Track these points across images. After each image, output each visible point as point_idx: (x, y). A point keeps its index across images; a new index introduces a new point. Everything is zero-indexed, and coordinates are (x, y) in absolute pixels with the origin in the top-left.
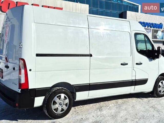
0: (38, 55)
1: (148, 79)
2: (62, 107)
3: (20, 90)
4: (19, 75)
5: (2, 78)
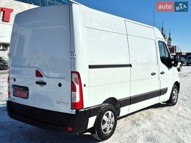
0: (90, 67)
1: (167, 88)
2: (110, 126)
3: (75, 110)
4: (72, 92)
5: (27, 98)
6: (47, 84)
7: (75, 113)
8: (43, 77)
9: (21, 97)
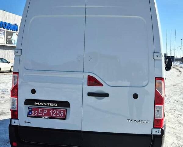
3: (160, 129)
4: (156, 106)
5: (64, 118)
6: (109, 95)
7: (160, 134)
8: (102, 85)
9: (50, 118)
